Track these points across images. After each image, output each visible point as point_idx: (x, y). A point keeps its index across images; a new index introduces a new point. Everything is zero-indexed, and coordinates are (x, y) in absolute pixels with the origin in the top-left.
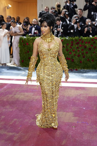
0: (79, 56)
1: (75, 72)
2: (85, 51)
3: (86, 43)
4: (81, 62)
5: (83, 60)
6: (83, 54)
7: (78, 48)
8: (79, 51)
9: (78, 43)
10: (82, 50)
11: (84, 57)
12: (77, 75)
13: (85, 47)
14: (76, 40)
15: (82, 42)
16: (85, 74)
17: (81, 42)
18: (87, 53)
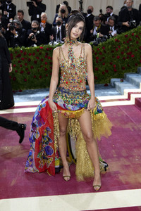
0: (22, 72)
1: (19, 94)
2: (29, 66)
3: (30, 55)
4: (25, 80)
5: (28, 77)
6: (27, 69)
7: (19, 62)
8: (21, 66)
9: (19, 56)
10: (26, 64)
11: (29, 73)
12: (21, 98)
13: (29, 60)
14: (16, 52)
15: (25, 54)
16: (32, 96)
17: (23, 54)
18: (32, 68)
